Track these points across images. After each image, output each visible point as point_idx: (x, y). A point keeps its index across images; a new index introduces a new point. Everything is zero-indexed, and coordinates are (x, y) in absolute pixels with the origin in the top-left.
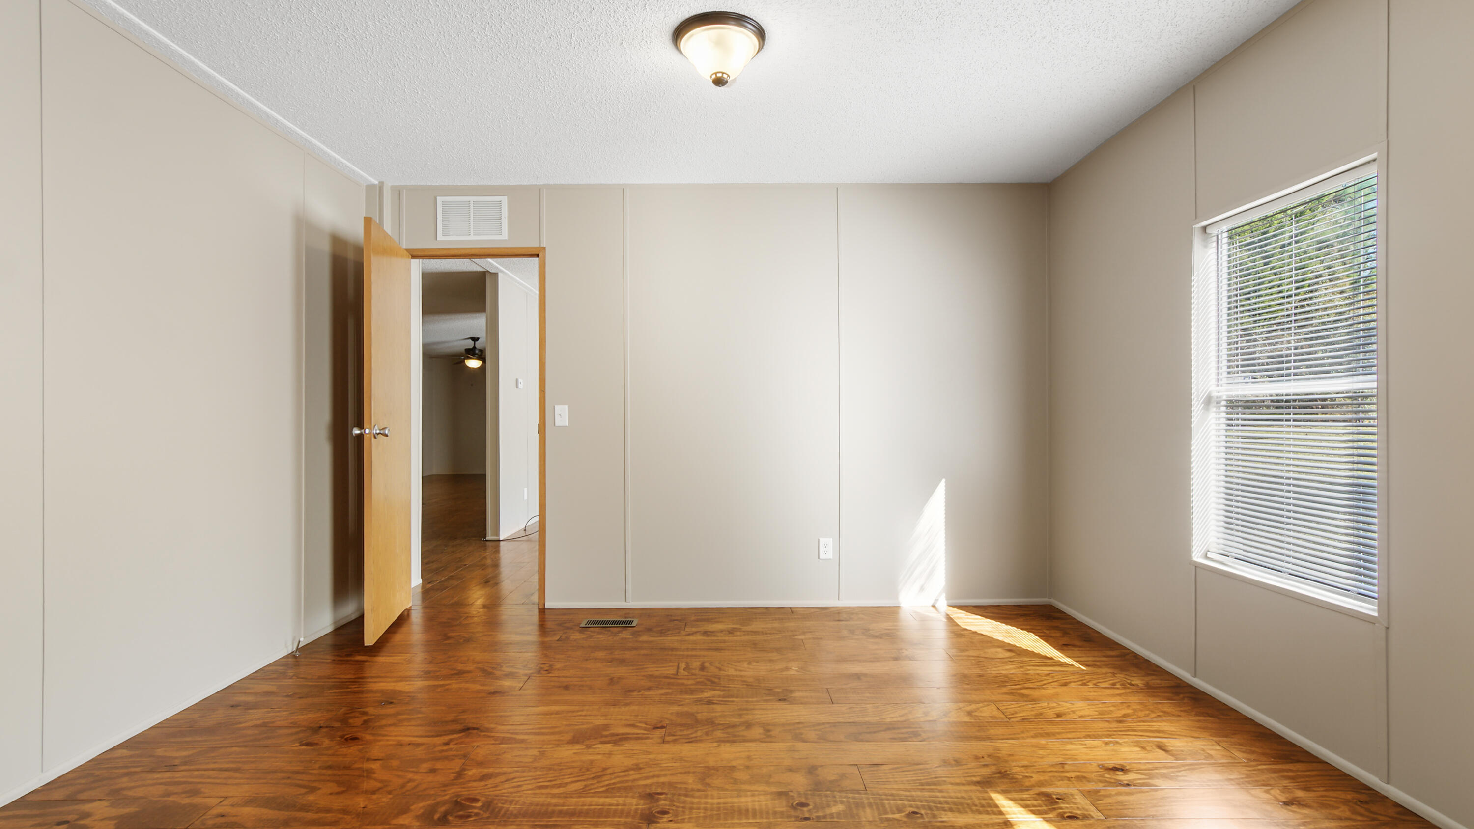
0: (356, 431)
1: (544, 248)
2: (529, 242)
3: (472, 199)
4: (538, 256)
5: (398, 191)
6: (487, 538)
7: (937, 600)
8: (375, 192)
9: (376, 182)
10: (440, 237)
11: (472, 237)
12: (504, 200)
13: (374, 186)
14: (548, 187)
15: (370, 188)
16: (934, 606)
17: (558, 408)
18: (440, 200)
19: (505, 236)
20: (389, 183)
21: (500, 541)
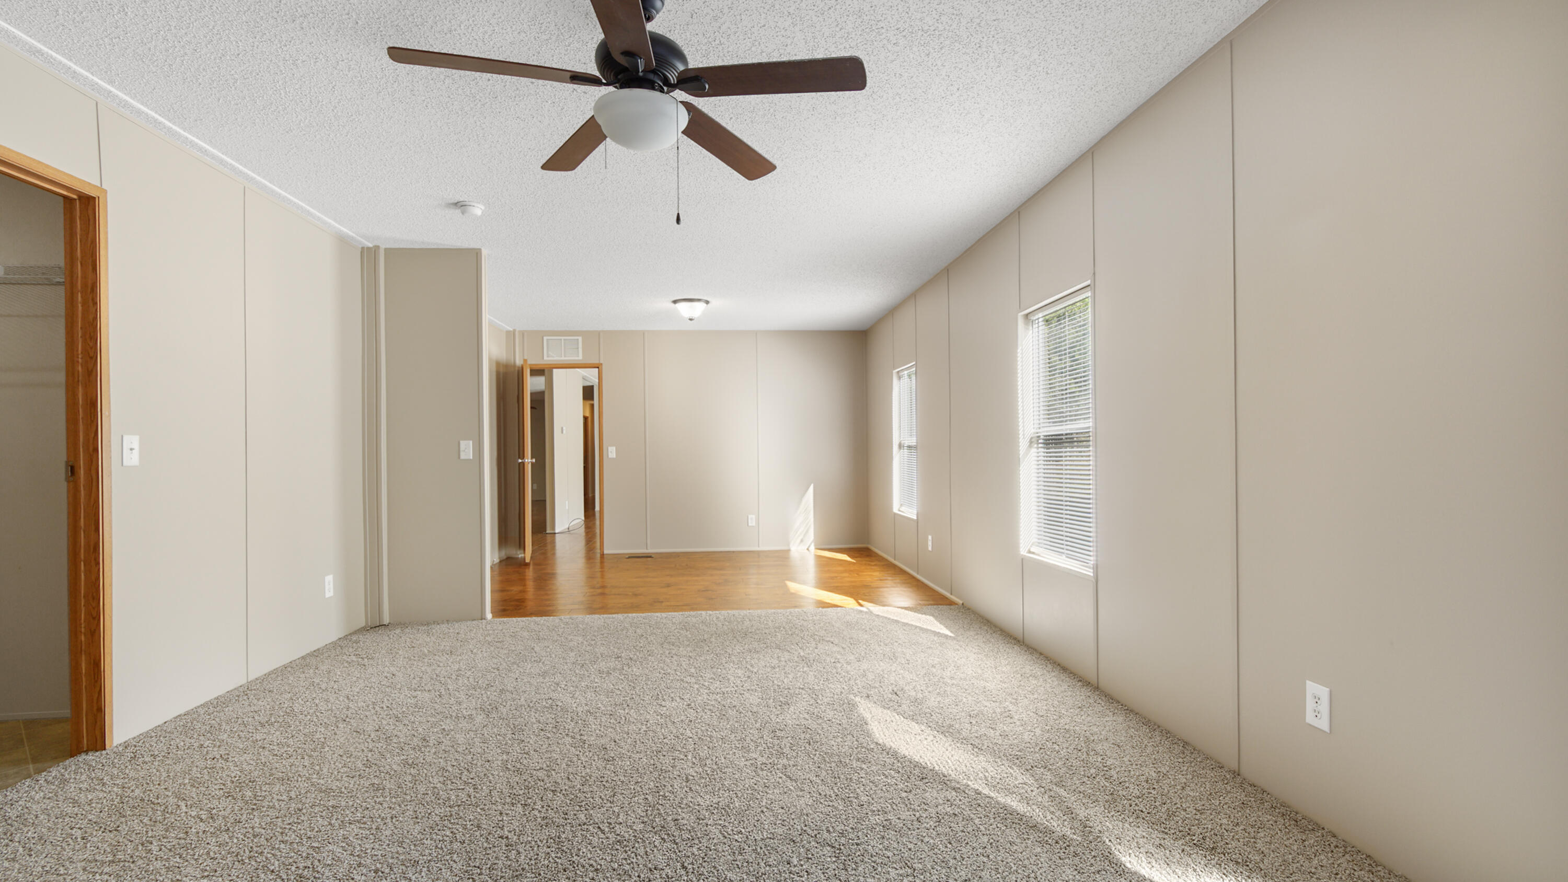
0: (520, 461)
1: (601, 364)
2: (595, 361)
3: (563, 338)
4: (598, 368)
5: (523, 333)
6: (547, 532)
7: (809, 546)
8: (511, 335)
9: (511, 329)
10: (545, 358)
11: (563, 358)
12: (580, 339)
13: (510, 331)
14: (604, 332)
15: (508, 332)
16: (808, 549)
17: (610, 449)
18: (545, 338)
19: (580, 357)
20: (517, 330)
21: (555, 533)
